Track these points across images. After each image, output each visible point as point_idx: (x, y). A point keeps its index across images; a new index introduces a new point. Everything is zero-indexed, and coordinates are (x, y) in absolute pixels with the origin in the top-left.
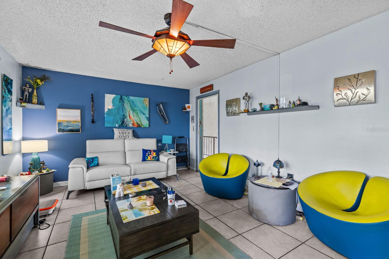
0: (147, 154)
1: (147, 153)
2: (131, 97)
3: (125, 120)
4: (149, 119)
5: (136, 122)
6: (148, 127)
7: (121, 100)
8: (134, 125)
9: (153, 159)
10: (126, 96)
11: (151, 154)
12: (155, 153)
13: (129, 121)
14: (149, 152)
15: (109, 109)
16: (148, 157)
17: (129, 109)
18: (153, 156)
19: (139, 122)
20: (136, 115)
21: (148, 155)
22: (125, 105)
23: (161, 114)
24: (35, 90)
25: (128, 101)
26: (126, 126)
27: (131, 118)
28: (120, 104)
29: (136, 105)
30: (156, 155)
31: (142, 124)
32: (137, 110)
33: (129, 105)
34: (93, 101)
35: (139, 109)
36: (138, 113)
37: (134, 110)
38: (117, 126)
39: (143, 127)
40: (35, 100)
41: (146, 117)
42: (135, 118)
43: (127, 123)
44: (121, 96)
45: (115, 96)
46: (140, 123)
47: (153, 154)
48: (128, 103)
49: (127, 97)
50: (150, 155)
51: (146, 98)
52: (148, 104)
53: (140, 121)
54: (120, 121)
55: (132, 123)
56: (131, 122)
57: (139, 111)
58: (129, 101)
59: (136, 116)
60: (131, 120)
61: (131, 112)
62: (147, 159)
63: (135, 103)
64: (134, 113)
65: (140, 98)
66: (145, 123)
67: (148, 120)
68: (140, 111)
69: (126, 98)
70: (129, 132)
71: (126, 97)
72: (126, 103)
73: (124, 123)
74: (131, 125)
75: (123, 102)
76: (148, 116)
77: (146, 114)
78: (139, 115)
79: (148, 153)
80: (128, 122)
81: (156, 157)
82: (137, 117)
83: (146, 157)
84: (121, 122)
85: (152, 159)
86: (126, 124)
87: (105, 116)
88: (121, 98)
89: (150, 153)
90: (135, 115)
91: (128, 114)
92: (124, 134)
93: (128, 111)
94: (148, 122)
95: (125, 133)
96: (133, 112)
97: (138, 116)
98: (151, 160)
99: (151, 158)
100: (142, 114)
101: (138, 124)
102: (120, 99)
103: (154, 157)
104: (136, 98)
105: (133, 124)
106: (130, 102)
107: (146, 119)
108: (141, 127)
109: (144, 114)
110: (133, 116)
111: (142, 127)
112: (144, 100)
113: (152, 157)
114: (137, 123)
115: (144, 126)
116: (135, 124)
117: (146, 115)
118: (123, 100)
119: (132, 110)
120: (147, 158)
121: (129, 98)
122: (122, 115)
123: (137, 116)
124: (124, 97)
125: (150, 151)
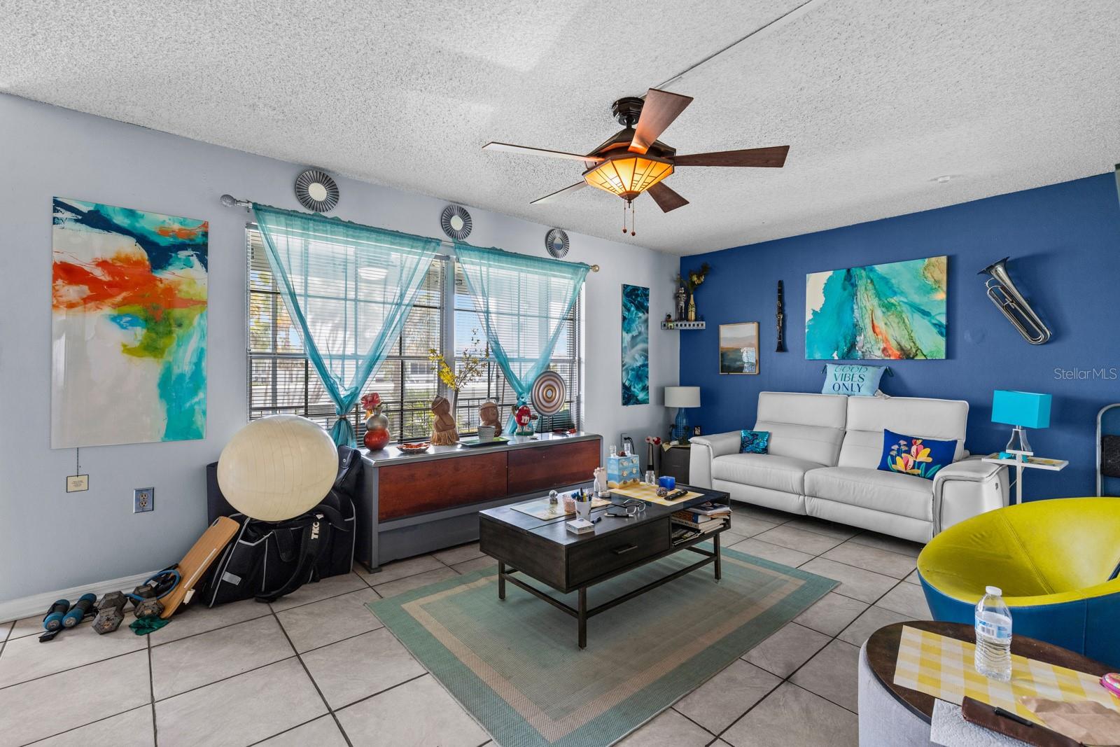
0: (893, 448)
1: (895, 447)
2: (877, 267)
3: (858, 339)
4: (949, 331)
5: (894, 344)
6: (944, 357)
7: (847, 282)
8: (890, 352)
9: (916, 471)
10: (863, 267)
11: (908, 452)
12: (928, 450)
13: (873, 342)
14: (902, 442)
15: (815, 313)
16: (898, 458)
17: (874, 306)
18: (917, 461)
19: (907, 345)
20: (897, 320)
21: (899, 453)
22: (858, 294)
23: (1008, 308)
24: (692, 296)
25: (869, 281)
26: (863, 356)
27: (877, 330)
28: (846, 293)
29: (896, 290)
30: (930, 460)
31: (918, 349)
32: (900, 305)
33: (871, 292)
34: (781, 299)
35: (905, 300)
36: (901, 312)
37: (888, 307)
38: (836, 358)
39: (923, 358)
40: (692, 315)
41: (935, 325)
42: (891, 331)
43: (865, 348)
44: (849, 271)
45: (830, 273)
46: (912, 344)
47: (917, 453)
48: (870, 286)
49: (865, 270)
50: (903, 455)
51: (933, 259)
52: (944, 278)
53: (911, 338)
54: (845, 342)
55: (882, 347)
56: (877, 342)
57: (905, 308)
58: (872, 281)
59: (895, 325)
60: (880, 337)
61: (879, 313)
62: (893, 466)
63: (893, 281)
64: (889, 313)
65: (912, 263)
66: (932, 344)
67: (941, 334)
68: (909, 308)
69: (864, 273)
70: (865, 374)
71: (862, 271)
72: (863, 288)
73: (857, 348)
74: (877, 354)
75: (854, 285)
76: (943, 320)
77: (933, 314)
78: (906, 320)
79: (900, 445)
80: (869, 346)
81: (929, 466)
82: (899, 327)
83: (889, 457)
84: (849, 345)
85: (913, 467)
86: (864, 350)
87: (806, 331)
88: (849, 276)
89: (904, 448)
90: (893, 320)
91: (868, 322)
92: (847, 379)
93: (870, 312)
94: (941, 342)
95: (851, 377)
96: (883, 312)
97: (904, 322)
98: (908, 471)
99: (906, 465)
100: (917, 316)
101: (902, 349)
102: (845, 280)
103: (920, 463)
104: (897, 265)
105: (884, 350)
106: (875, 282)
107: (935, 331)
108: (913, 358)
109: (926, 314)
110: (886, 324)
111: (920, 357)
112: (928, 265)
113: (911, 464)
114: (899, 345)
115: (925, 356)
116: (891, 349)
117: (933, 318)
118: (853, 280)
119: (883, 306)
120: (894, 462)
121: (871, 270)
122: (850, 325)
123: (898, 323)
124: (856, 272)
125: (910, 441)
